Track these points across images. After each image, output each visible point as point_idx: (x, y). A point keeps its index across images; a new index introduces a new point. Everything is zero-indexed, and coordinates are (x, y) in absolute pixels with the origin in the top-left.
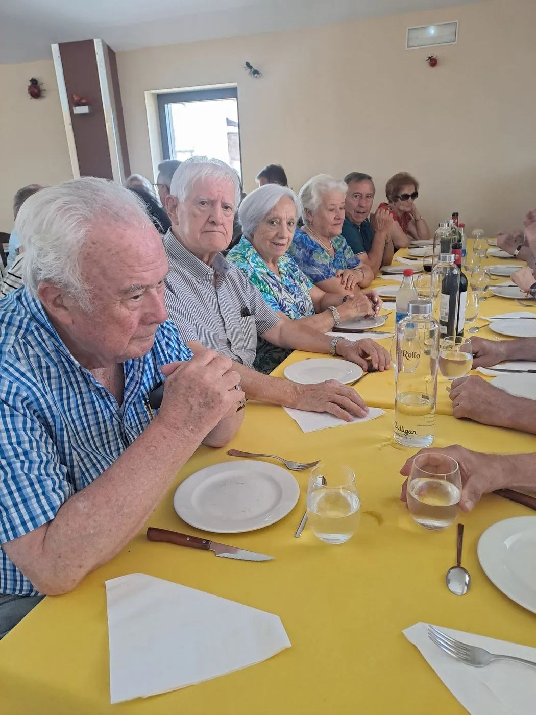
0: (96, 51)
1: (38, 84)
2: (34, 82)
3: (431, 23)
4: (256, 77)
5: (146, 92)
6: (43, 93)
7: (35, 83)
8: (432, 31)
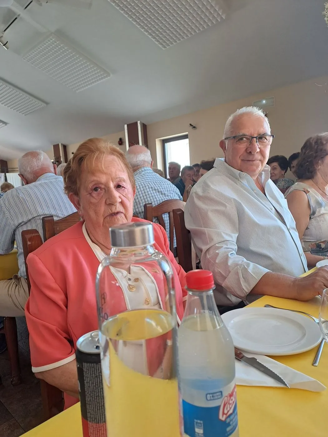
1: (122, 140)
3: (264, 99)
4: (195, 129)
5: (156, 139)
6: (123, 143)
8: (264, 102)
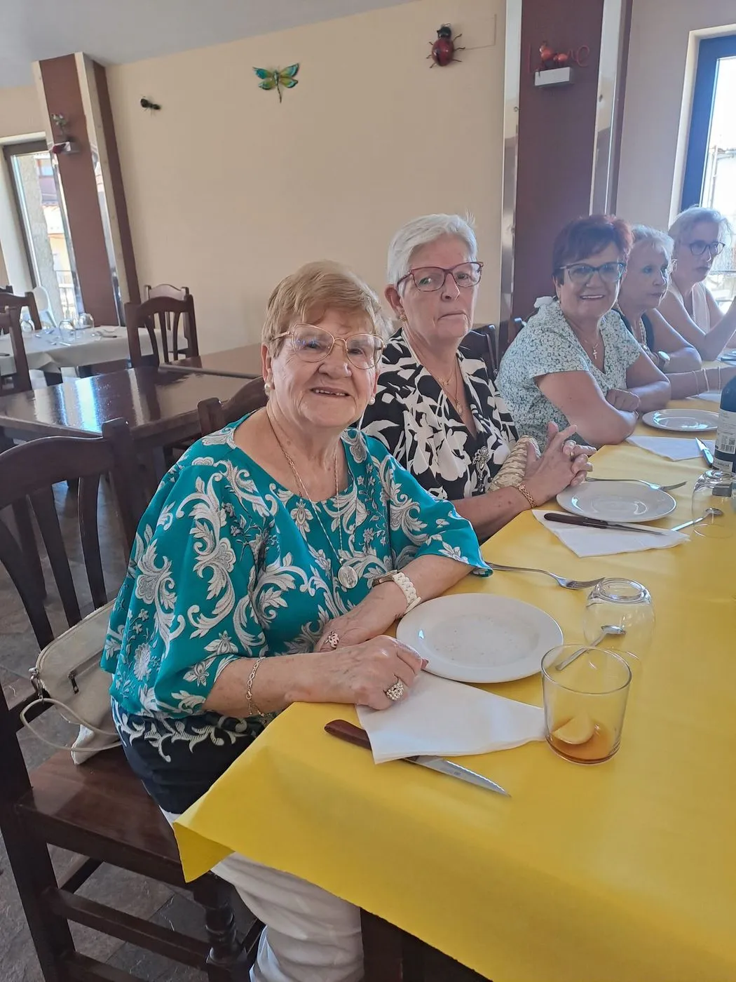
1: (453, 37)
2: (445, 33)
5: (691, 32)
7: (447, 34)
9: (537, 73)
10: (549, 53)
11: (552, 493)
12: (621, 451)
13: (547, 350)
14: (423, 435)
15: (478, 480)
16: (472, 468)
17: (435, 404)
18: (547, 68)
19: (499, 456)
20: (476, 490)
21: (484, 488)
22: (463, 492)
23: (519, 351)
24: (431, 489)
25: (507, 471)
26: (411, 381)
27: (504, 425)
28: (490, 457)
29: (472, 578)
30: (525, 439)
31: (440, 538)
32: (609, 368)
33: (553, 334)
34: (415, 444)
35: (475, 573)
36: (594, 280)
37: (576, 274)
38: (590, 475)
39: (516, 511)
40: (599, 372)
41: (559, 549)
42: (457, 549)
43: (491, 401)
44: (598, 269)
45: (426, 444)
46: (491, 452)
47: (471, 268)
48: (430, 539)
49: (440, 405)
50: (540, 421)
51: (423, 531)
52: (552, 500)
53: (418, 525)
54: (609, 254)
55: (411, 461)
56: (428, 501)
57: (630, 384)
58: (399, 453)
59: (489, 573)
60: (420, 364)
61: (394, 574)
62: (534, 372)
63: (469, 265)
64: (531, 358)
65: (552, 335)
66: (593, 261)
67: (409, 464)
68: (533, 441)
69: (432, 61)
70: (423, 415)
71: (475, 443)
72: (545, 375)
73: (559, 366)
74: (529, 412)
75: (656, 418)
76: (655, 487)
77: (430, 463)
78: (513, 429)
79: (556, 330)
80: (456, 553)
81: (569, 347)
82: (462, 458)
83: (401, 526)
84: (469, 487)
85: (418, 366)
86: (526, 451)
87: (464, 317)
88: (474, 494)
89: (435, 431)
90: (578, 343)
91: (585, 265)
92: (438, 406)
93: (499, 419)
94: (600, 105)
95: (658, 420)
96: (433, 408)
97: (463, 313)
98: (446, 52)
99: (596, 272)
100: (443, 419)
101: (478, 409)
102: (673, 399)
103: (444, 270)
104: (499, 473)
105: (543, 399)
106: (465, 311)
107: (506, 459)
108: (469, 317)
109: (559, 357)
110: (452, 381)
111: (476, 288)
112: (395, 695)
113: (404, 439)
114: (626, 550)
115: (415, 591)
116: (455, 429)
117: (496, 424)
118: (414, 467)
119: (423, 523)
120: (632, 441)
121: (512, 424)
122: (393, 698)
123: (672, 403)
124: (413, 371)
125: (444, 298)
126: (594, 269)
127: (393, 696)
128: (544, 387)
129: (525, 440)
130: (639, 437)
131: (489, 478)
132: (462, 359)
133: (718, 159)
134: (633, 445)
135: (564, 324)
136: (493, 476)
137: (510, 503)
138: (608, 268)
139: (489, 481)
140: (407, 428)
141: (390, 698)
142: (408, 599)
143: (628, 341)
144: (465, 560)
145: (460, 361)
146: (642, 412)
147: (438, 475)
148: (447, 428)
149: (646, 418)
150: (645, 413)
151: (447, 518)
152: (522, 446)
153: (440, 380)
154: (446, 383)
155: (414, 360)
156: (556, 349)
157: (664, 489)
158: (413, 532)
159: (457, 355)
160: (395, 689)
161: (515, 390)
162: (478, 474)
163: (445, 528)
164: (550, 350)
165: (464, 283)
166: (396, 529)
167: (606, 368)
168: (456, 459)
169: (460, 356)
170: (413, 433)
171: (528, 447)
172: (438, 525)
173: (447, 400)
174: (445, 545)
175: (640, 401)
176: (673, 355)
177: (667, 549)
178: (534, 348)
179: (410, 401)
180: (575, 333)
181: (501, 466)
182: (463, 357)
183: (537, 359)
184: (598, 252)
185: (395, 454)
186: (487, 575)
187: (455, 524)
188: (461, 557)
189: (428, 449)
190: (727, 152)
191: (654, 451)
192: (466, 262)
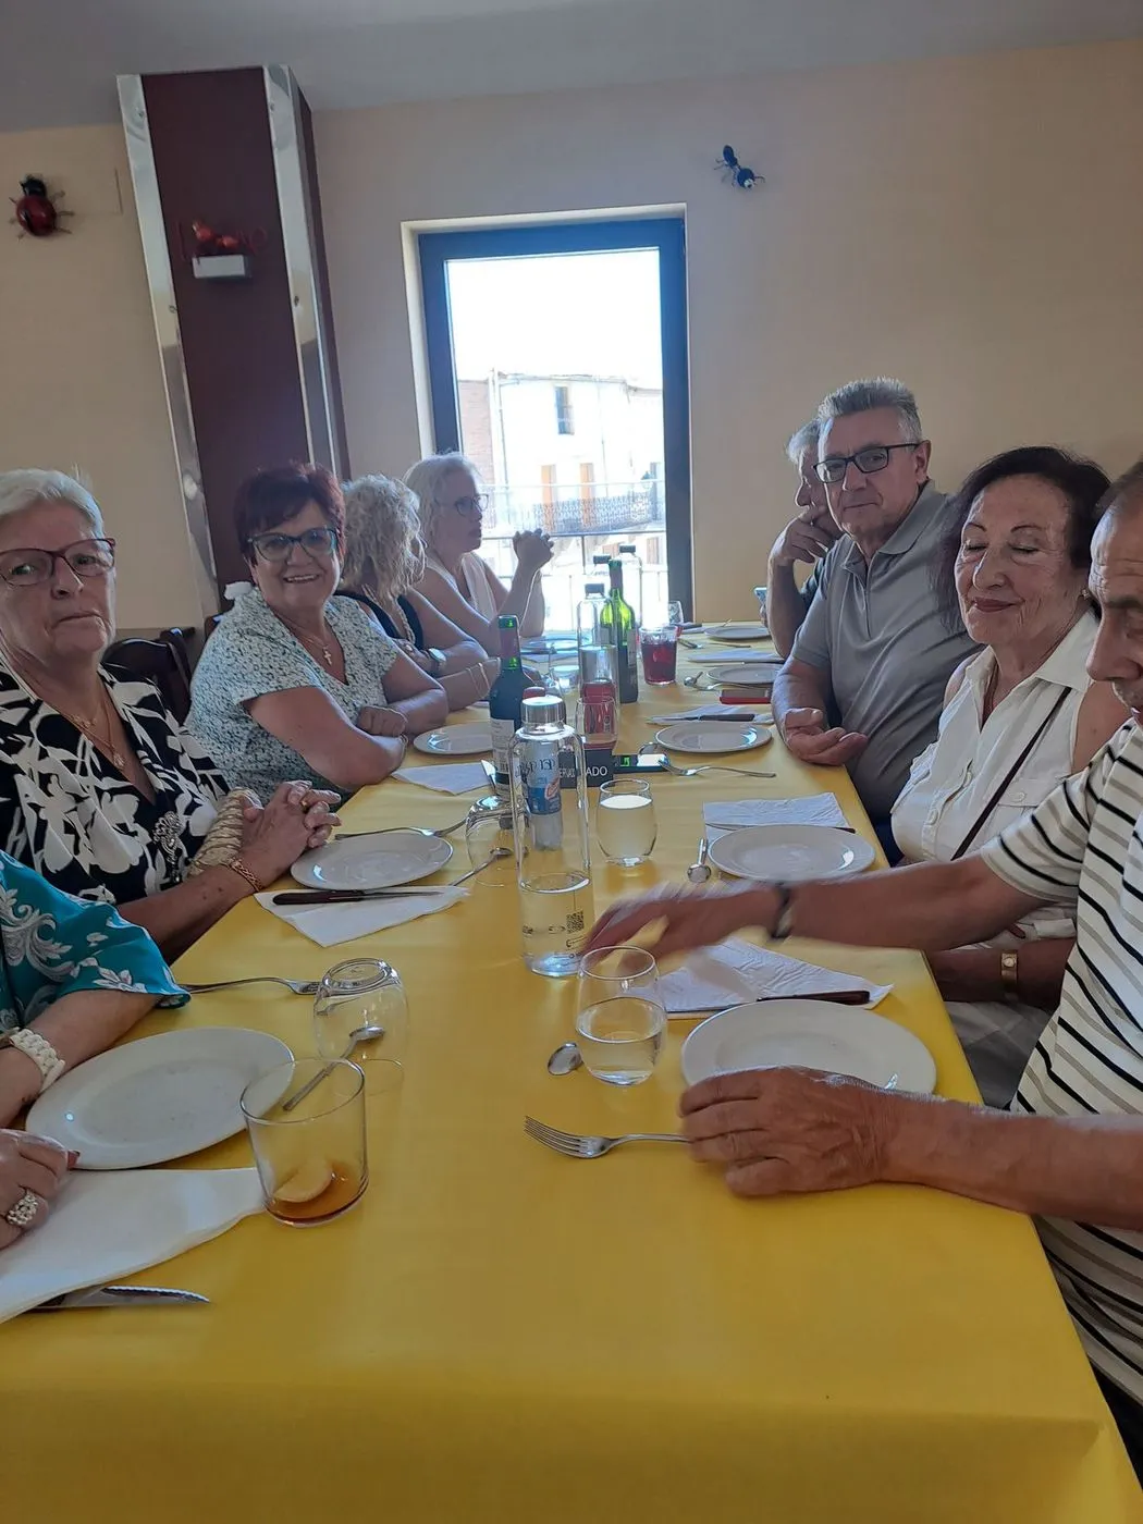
0: (270, 100)
1: (50, 194)
2: (35, 189)
4: (749, 186)
5: (403, 224)
6: (62, 222)
7: (39, 190)
9: (195, 261)
10: (208, 234)
11: (283, 865)
12: (386, 791)
13: (251, 661)
14: (56, 810)
15: (168, 865)
16: (153, 848)
17: (73, 757)
18: (209, 254)
19: (198, 824)
20: (168, 880)
21: (181, 877)
22: (144, 886)
23: (213, 667)
24: (84, 892)
25: (214, 844)
26: (23, 726)
27: (203, 777)
28: (184, 825)
29: (159, 1013)
30: (238, 792)
31: (94, 962)
32: (354, 678)
33: (257, 638)
34: (42, 826)
35: (163, 1005)
36: (297, 555)
37: (269, 548)
38: (336, 831)
39: (231, 901)
40: (337, 684)
41: (295, 942)
42: (125, 973)
43: (173, 743)
44: (299, 539)
45: (65, 822)
46: (183, 819)
47: (96, 548)
48: (78, 968)
49: (83, 758)
50: (267, 764)
51: (64, 958)
52: (285, 874)
53: (56, 950)
54: (310, 518)
55: (39, 853)
56: (68, 908)
57: (392, 696)
58: (15, 843)
59: (187, 998)
60: (36, 697)
61: (13, 1033)
62: (239, 694)
63: (92, 543)
64: (230, 675)
65: (255, 639)
66: (289, 529)
67: (36, 858)
68: (249, 793)
69: (19, 228)
70: (53, 778)
71: (153, 808)
72: (256, 698)
73: (274, 683)
74: (246, 753)
75: (432, 741)
76: (427, 833)
77: (77, 851)
78: (219, 779)
79: (261, 632)
80: (125, 981)
81: (284, 653)
82: (134, 834)
83: (25, 957)
84: (153, 877)
85: (32, 701)
86: (239, 810)
87: (97, 620)
88: (164, 887)
89: (78, 799)
90: (299, 646)
91: (279, 534)
92: (79, 760)
93: (191, 768)
94: (297, 311)
95: (434, 743)
96: (71, 765)
97: (93, 614)
98: (41, 217)
99: (297, 544)
100: (91, 779)
101: (151, 755)
102: (452, 710)
103: (50, 553)
104: (203, 849)
105: (261, 731)
106: (97, 611)
107: (212, 826)
108: (106, 619)
109: (271, 670)
110: (98, 718)
111: (111, 575)
112: (21, 1218)
113: (23, 819)
114: (390, 924)
115: (53, 1052)
116: (113, 792)
117: (189, 776)
118: (46, 862)
119: (65, 944)
120: (400, 777)
121: (216, 772)
122: (20, 1222)
123: (451, 717)
124: (25, 710)
125: (56, 594)
126: (293, 540)
127: (19, 1219)
128: (261, 715)
129: (237, 794)
130: (410, 770)
131: (186, 859)
132: (112, 684)
133: (500, 386)
134: (403, 781)
135: (272, 620)
136: (192, 853)
137: (220, 890)
138: (314, 538)
139: (187, 863)
140: (24, 802)
141: (15, 1225)
142: (42, 1068)
143: (377, 639)
144: (140, 988)
145: (108, 686)
146: (411, 734)
147: (94, 868)
148: (100, 792)
149: (419, 743)
150: (417, 736)
151: (103, 929)
152: (234, 803)
153: (77, 719)
154: (88, 723)
155: (25, 691)
156: (265, 659)
157: (438, 834)
158: (49, 962)
159: (103, 678)
160: (21, 1207)
161: (218, 723)
162: (166, 855)
163: (101, 944)
164: (257, 661)
165: (89, 570)
166: (16, 963)
167: (350, 678)
168: (122, 839)
169: (108, 678)
170: (36, 808)
171: (243, 803)
172: (90, 943)
173: (95, 749)
174: (103, 971)
175: (406, 719)
176: (449, 652)
177: (444, 911)
178: (231, 661)
179: (26, 758)
180: (293, 632)
181: (204, 837)
182: (115, 680)
183: (240, 676)
184: (294, 515)
185: (9, 846)
186: (182, 1005)
187: (119, 936)
188: (132, 984)
189: (69, 829)
190: (510, 377)
191: (429, 786)
192: (85, 538)
